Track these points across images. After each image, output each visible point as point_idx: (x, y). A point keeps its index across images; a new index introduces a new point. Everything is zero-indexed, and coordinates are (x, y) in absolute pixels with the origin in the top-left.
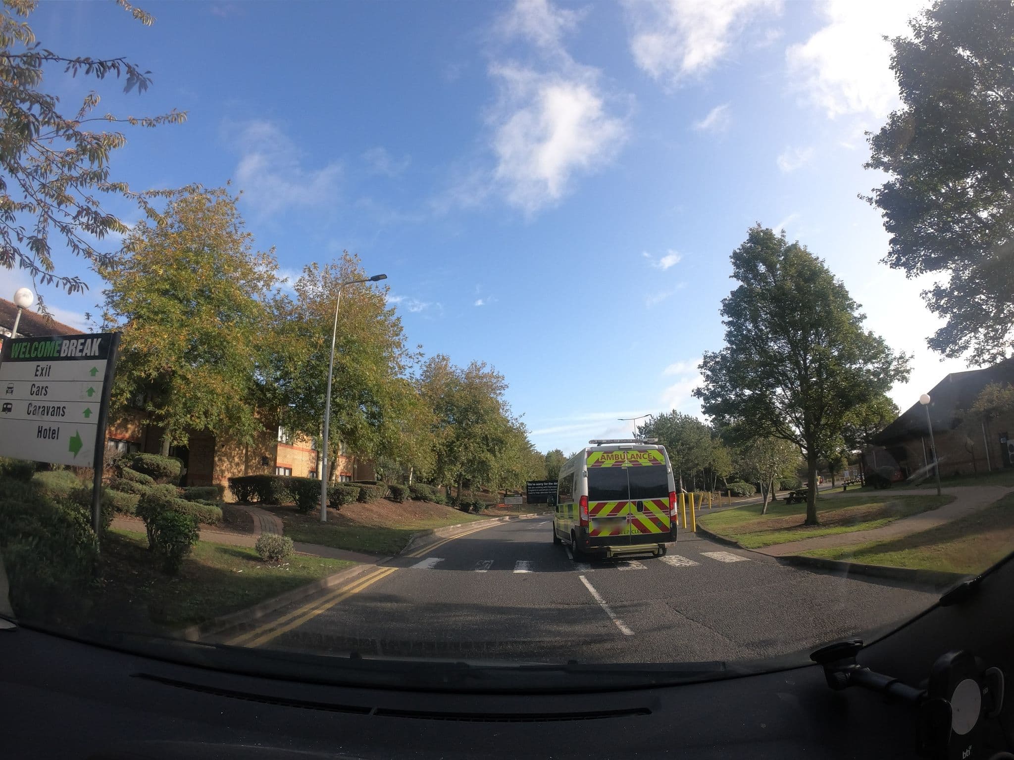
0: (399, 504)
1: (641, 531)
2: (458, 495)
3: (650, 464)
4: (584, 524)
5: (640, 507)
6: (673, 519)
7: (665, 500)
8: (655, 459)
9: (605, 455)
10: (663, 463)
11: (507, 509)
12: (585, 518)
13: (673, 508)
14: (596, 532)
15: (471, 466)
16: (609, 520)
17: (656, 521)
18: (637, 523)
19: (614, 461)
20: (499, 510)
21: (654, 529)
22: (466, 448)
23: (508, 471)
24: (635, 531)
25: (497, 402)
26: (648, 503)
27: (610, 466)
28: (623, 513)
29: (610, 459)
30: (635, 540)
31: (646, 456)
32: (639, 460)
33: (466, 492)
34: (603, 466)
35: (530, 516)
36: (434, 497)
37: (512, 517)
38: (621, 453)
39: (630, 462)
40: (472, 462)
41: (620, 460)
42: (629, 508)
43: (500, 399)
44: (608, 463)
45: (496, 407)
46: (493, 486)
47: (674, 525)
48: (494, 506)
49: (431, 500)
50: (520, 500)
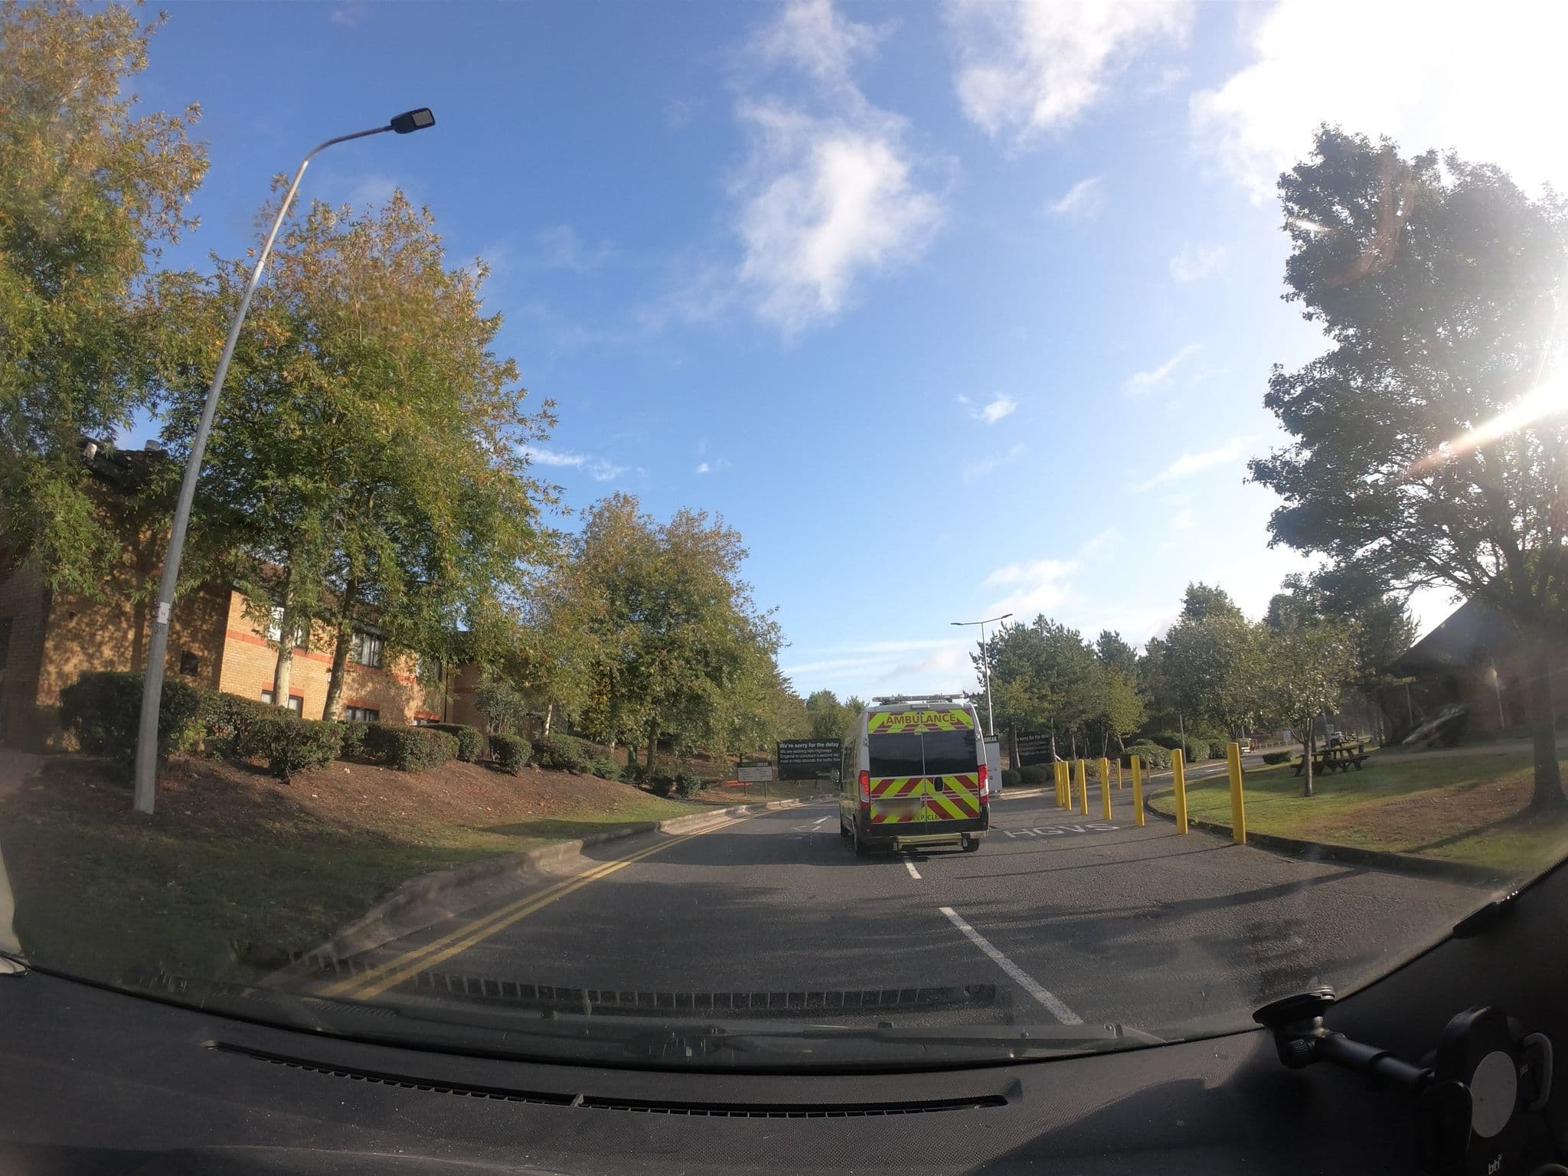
0: (508, 777)
1: (940, 816)
2: (649, 762)
3: (952, 728)
4: (865, 809)
5: (939, 785)
6: (983, 801)
7: (973, 776)
8: (959, 722)
9: (893, 717)
10: (971, 727)
11: (743, 789)
12: (865, 800)
13: (984, 786)
14: (880, 818)
15: (674, 704)
16: (898, 802)
17: (960, 803)
18: (934, 806)
19: (905, 724)
20: (727, 790)
21: (958, 814)
22: (664, 669)
23: (745, 716)
24: (932, 816)
25: (726, 584)
26: (949, 779)
27: (899, 731)
28: (917, 792)
29: (899, 722)
30: (933, 828)
31: (947, 718)
32: (937, 723)
33: (664, 757)
34: (890, 731)
35: (788, 804)
36: (589, 764)
37: (753, 807)
38: (914, 713)
39: (926, 725)
40: (674, 696)
41: (913, 723)
42: (924, 786)
43: (732, 578)
44: (897, 728)
45: (723, 593)
46: (718, 745)
47: (984, 809)
48: (717, 784)
49: (584, 770)
50: (768, 773)
